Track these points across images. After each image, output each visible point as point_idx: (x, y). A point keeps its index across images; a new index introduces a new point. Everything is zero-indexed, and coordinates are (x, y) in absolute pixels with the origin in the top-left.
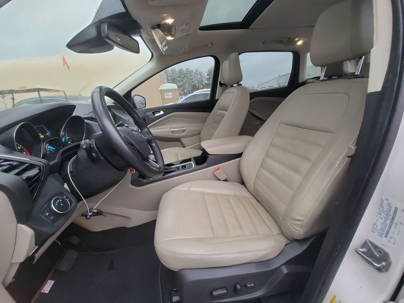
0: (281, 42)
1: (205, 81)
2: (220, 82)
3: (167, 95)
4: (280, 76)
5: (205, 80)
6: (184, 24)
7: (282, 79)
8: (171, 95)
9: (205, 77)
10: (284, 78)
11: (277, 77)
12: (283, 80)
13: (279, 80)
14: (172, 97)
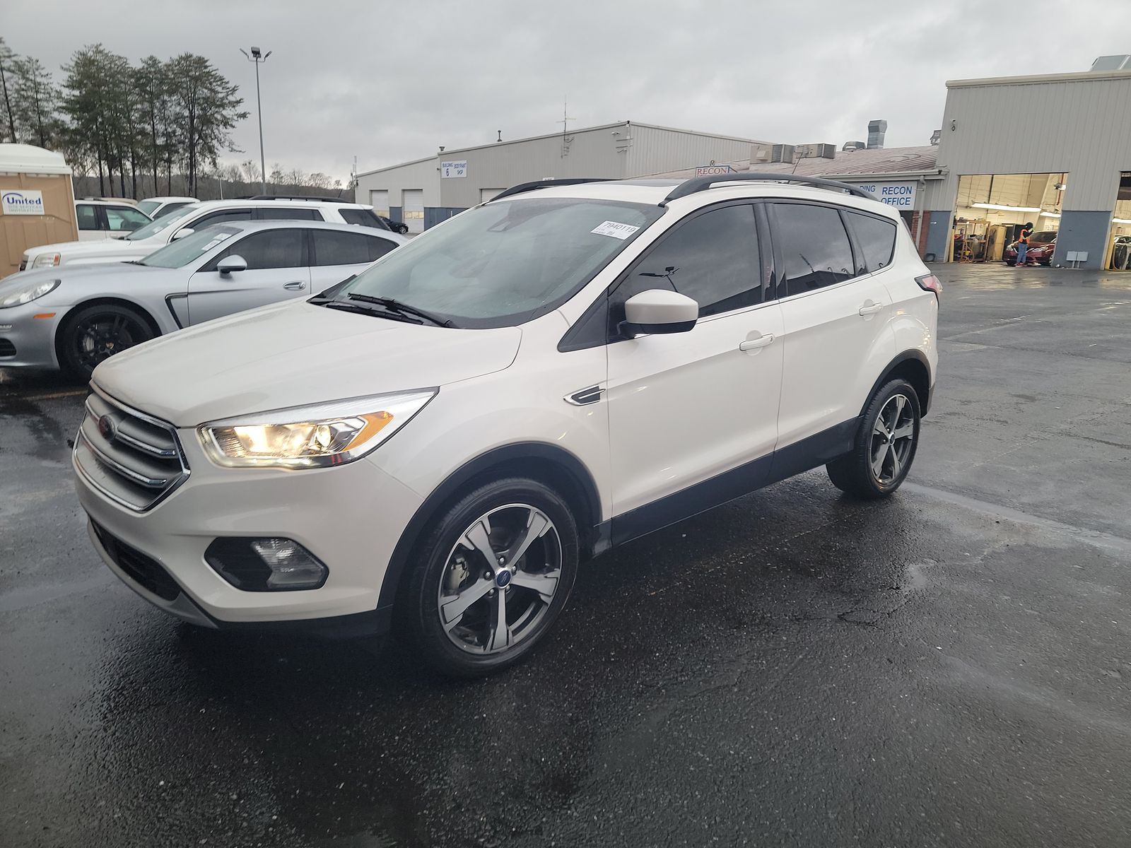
3: (16, 198)
4: (443, 154)
5: (59, 109)
7: (456, 166)
8: (38, 202)
10: (464, 162)
11: (435, 154)
12: (460, 172)
13: (444, 170)
14: (43, 209)
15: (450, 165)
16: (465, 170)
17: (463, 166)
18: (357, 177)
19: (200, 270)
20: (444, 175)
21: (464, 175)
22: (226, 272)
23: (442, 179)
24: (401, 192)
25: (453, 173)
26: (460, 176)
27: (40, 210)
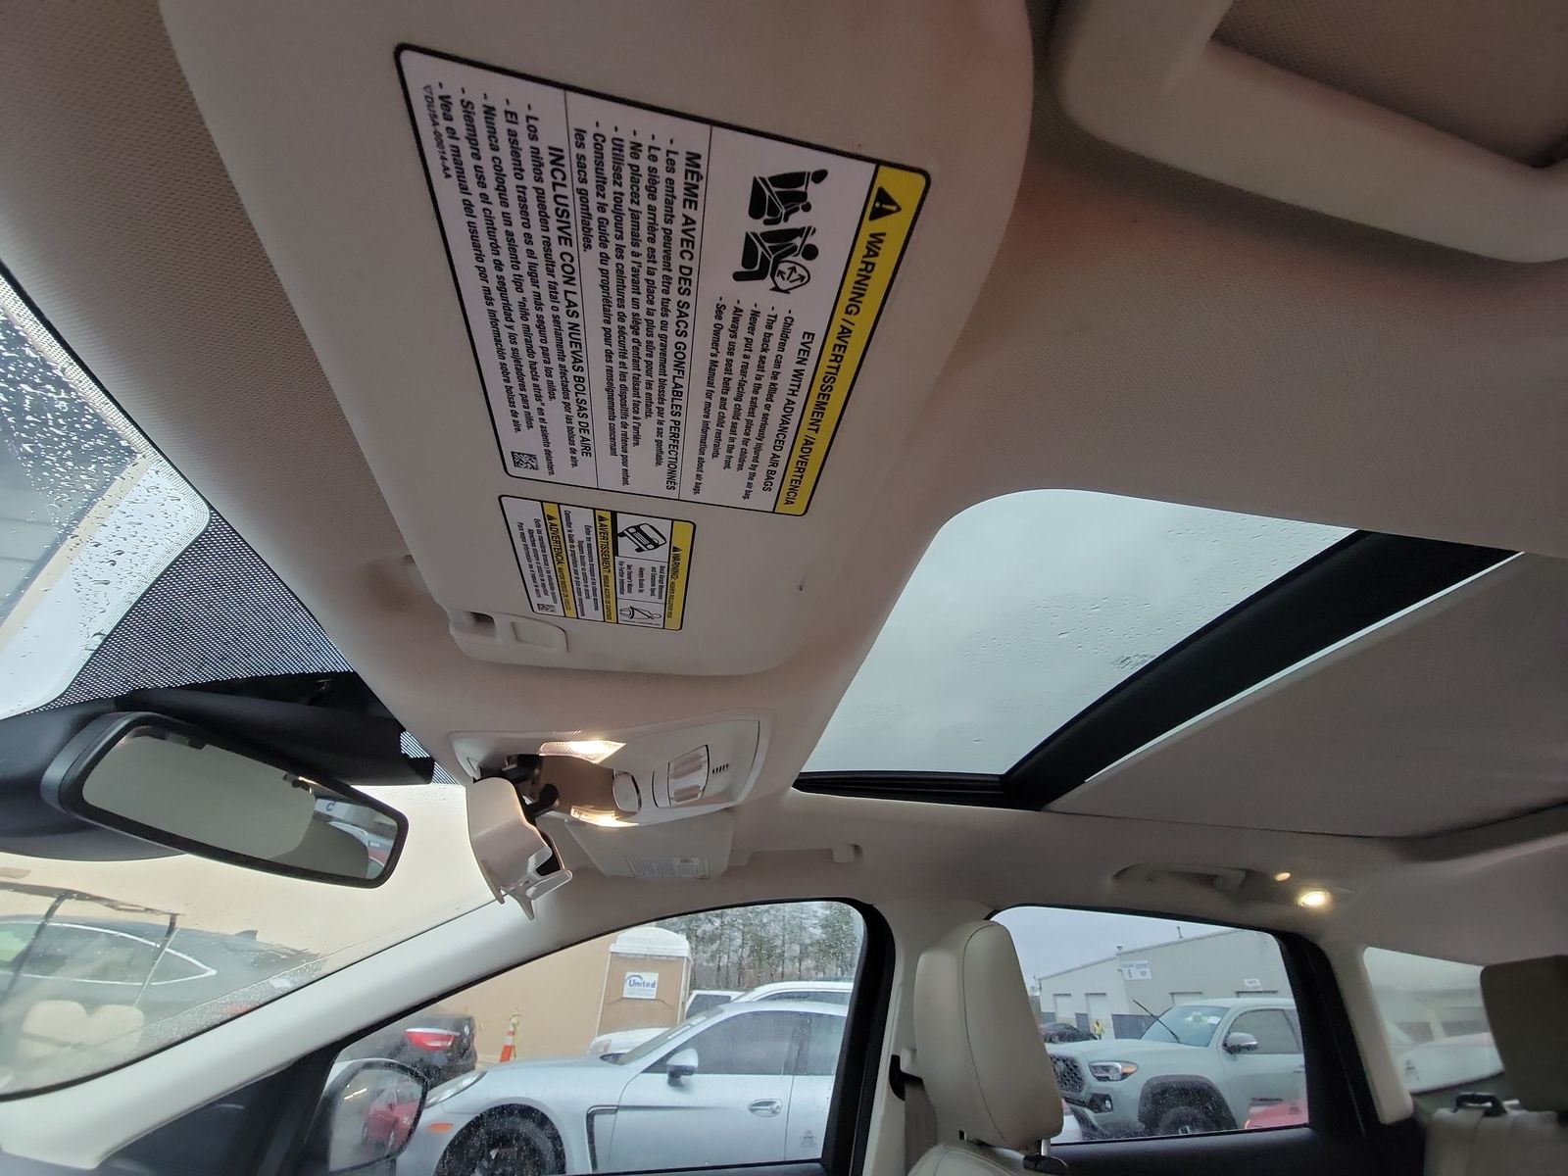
0: (1209, 880)
1: (811, 929)
2: (895, 1061)
3: (638, 980)
4: (1122, 954)
6: (699, 767)
7: (1139, 967)
8: (653, 985)
9: (816, 912)
10: (1145, 962)
11: (1113, 955)
12: (1143, 973)
13: (1125, 971)
14: (655, 993)
15: (1131, 966)
16: (1147, 970)
17: (1145, 966)
18: (1040, 980)
19: (646, 1071)
20: (1127, 977)
21: (1149, 976)
22: (676, 1076)
23: (1125, 981)
24: (1084, 996)
25: (1136, 975)
26: (1144, 977)
27: (652, 994)
